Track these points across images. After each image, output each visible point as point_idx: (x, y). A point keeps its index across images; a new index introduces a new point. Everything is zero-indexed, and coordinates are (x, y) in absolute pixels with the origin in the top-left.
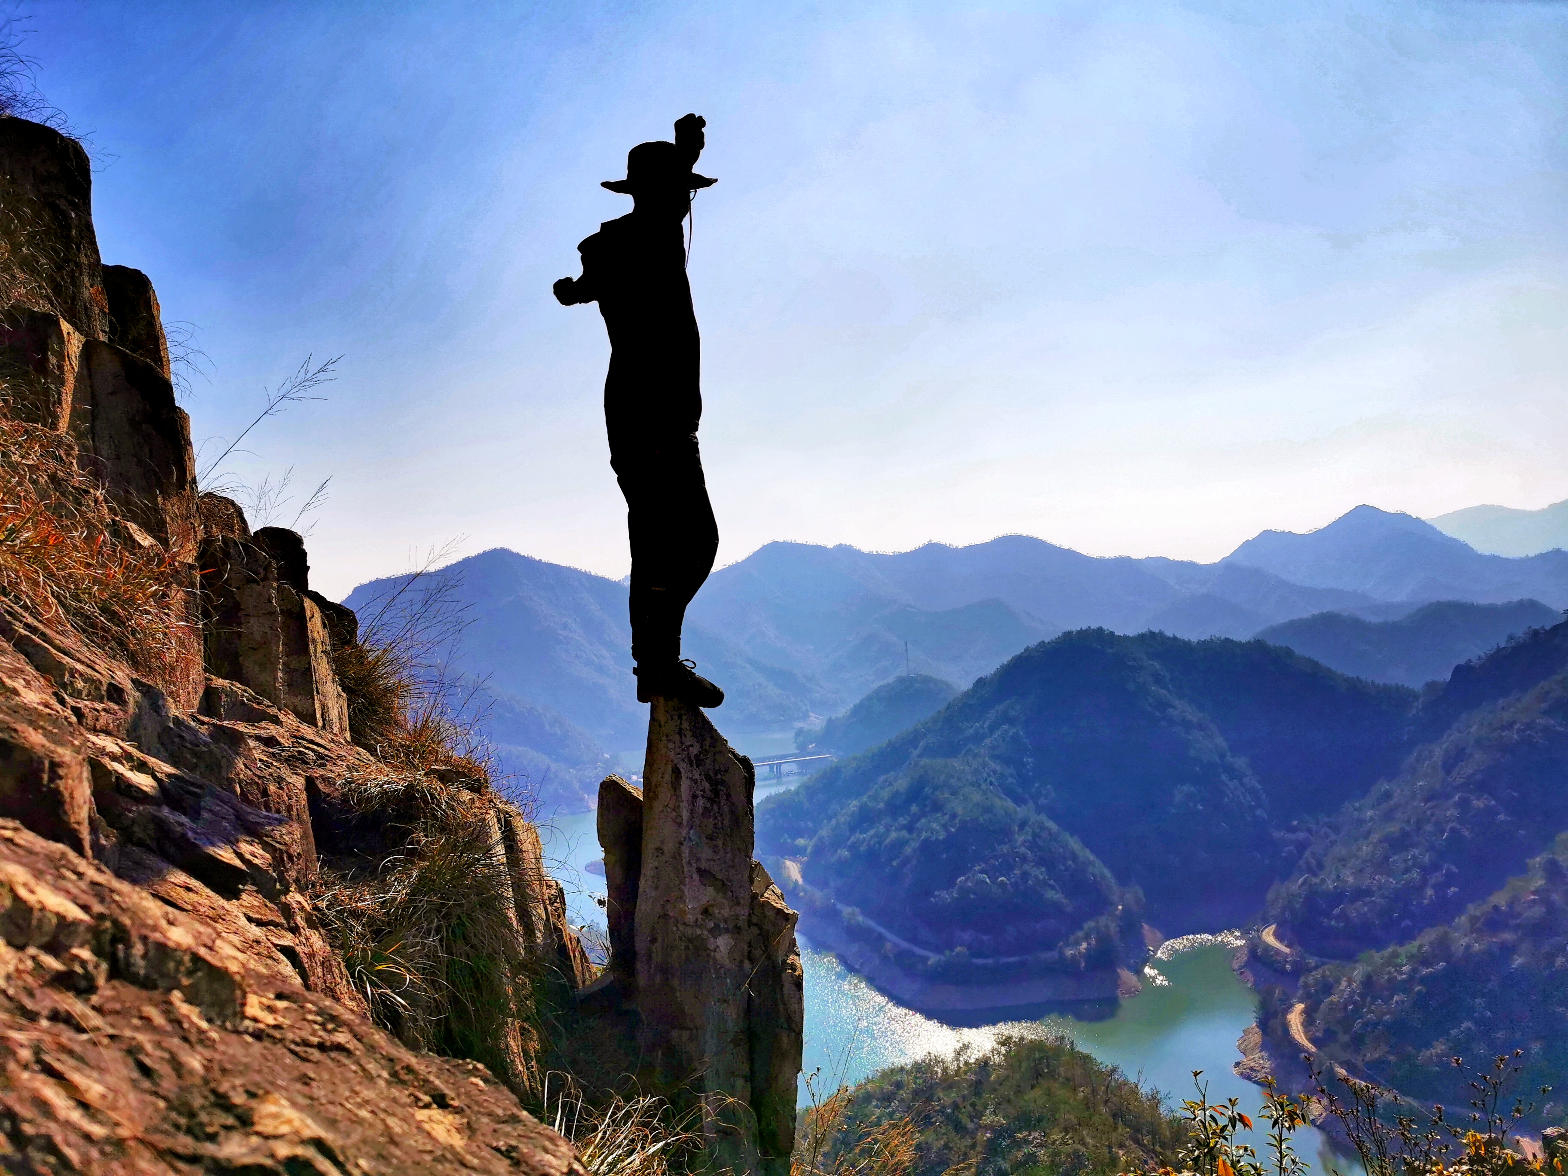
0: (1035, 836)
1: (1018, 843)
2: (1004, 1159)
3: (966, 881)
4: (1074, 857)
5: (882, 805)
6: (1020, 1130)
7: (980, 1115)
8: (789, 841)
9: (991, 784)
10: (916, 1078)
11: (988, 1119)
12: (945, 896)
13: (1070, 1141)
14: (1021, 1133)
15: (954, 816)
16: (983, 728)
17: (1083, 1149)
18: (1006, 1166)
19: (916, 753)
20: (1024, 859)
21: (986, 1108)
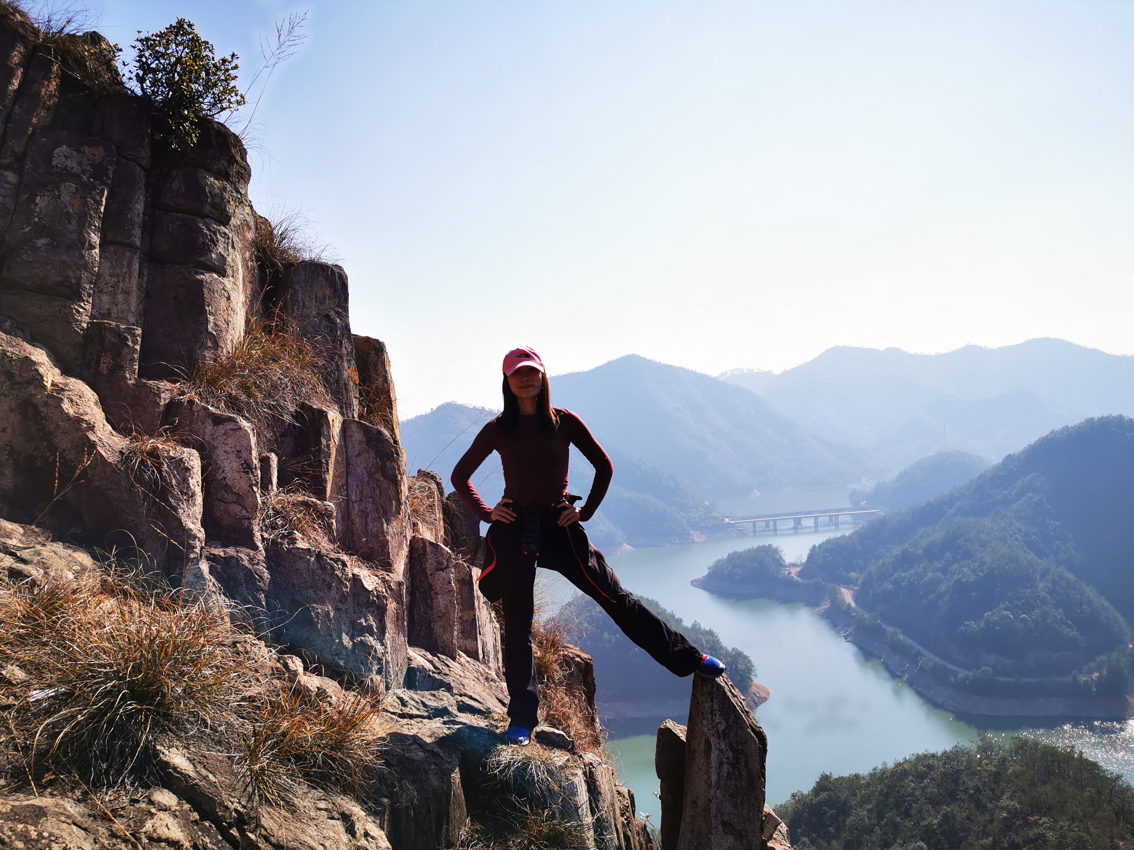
0: (1054, 582)
1: (1039, 589)
2: (1017, 835)
3: (992, 615)
4: (1090, 603)
5: (920, 551)
6: (1032, 814)
7: (998, 799)
8: (844, 573)
9: (1017, 539)
10: (945, 763)
11: (1005, 802)
12: (973, 625)
13: (1076, 829)
14: (1032, 817)
15: (983, 564)
16: (1011, 495)
17: (1087, 837)
18: (1018, 840)
19: (951, 512)
20: (1044, 601)
21: (1003, 794)
